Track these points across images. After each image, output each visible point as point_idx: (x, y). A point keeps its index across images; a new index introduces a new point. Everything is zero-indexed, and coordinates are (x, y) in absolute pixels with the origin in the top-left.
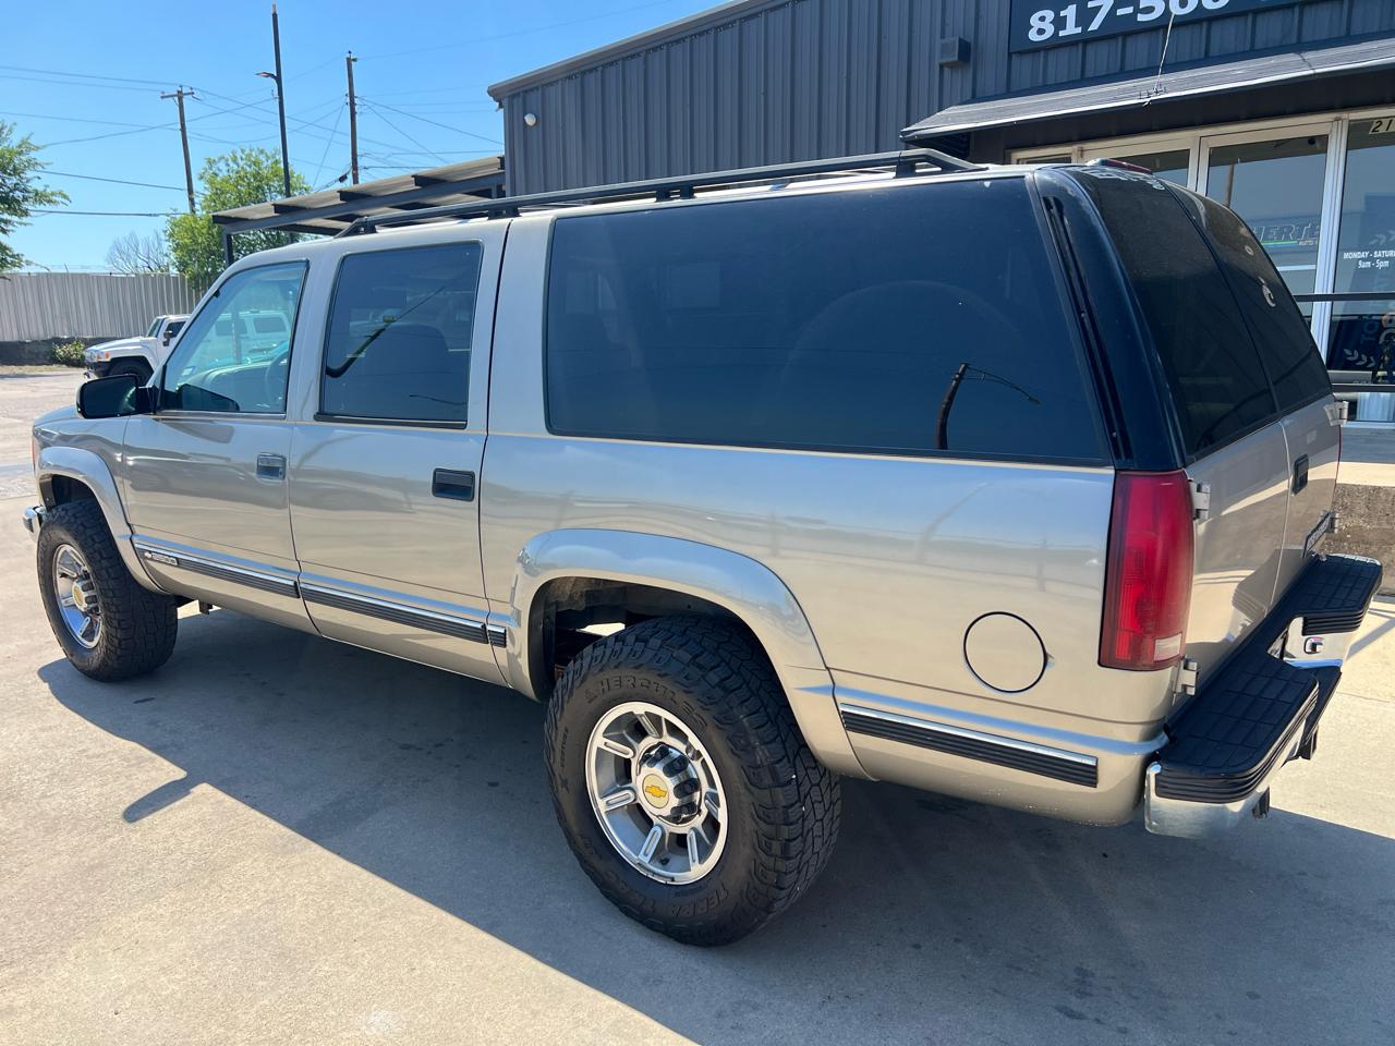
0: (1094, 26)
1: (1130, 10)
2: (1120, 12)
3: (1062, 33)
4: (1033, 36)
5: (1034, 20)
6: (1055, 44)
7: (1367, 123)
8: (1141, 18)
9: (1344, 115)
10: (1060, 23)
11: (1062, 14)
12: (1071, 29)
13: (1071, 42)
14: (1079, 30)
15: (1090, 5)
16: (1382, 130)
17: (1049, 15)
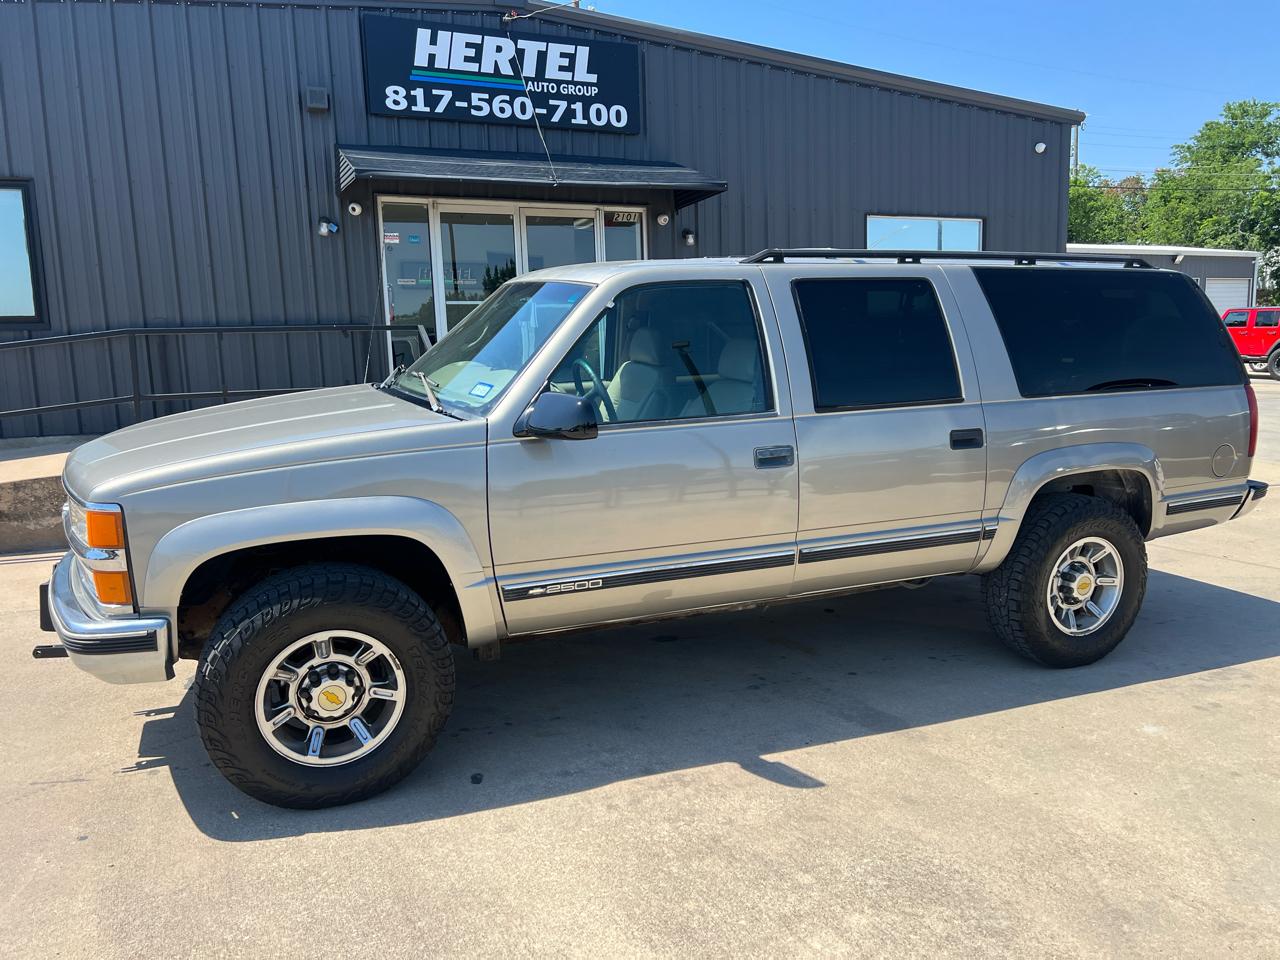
0: (440, 109)
1: (465, 105)
2: (458, 104)
3: (414, 108)
4: (389, 103)
5: (389, 90)
6: (408, 115)
7: (613, 213)
8: (474, 112)
9: (601, 207)
10: (412, 100)
11: (413, 93)
12: (421, 107)
13: (420, 116)
14: (428, 109)
15: (435, 92)
16: (620, 219)
17: (402, 92)
